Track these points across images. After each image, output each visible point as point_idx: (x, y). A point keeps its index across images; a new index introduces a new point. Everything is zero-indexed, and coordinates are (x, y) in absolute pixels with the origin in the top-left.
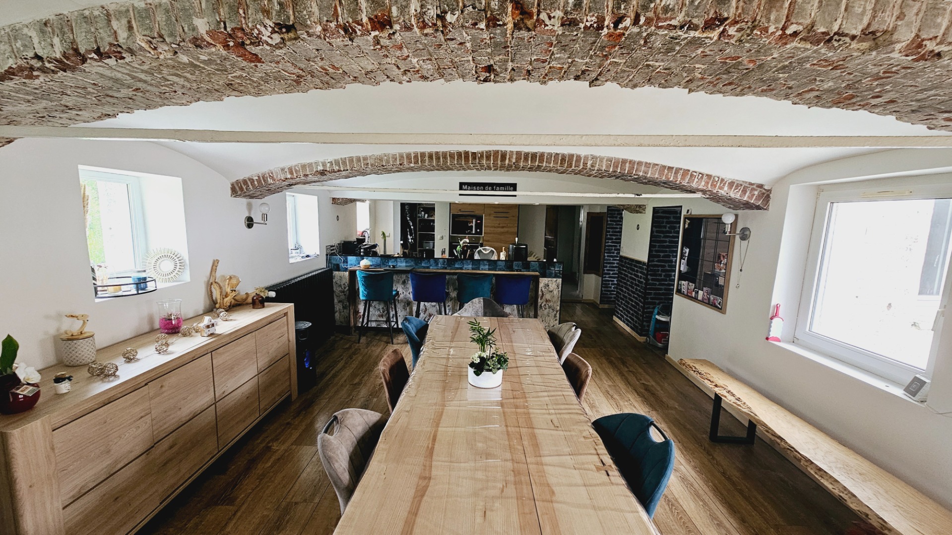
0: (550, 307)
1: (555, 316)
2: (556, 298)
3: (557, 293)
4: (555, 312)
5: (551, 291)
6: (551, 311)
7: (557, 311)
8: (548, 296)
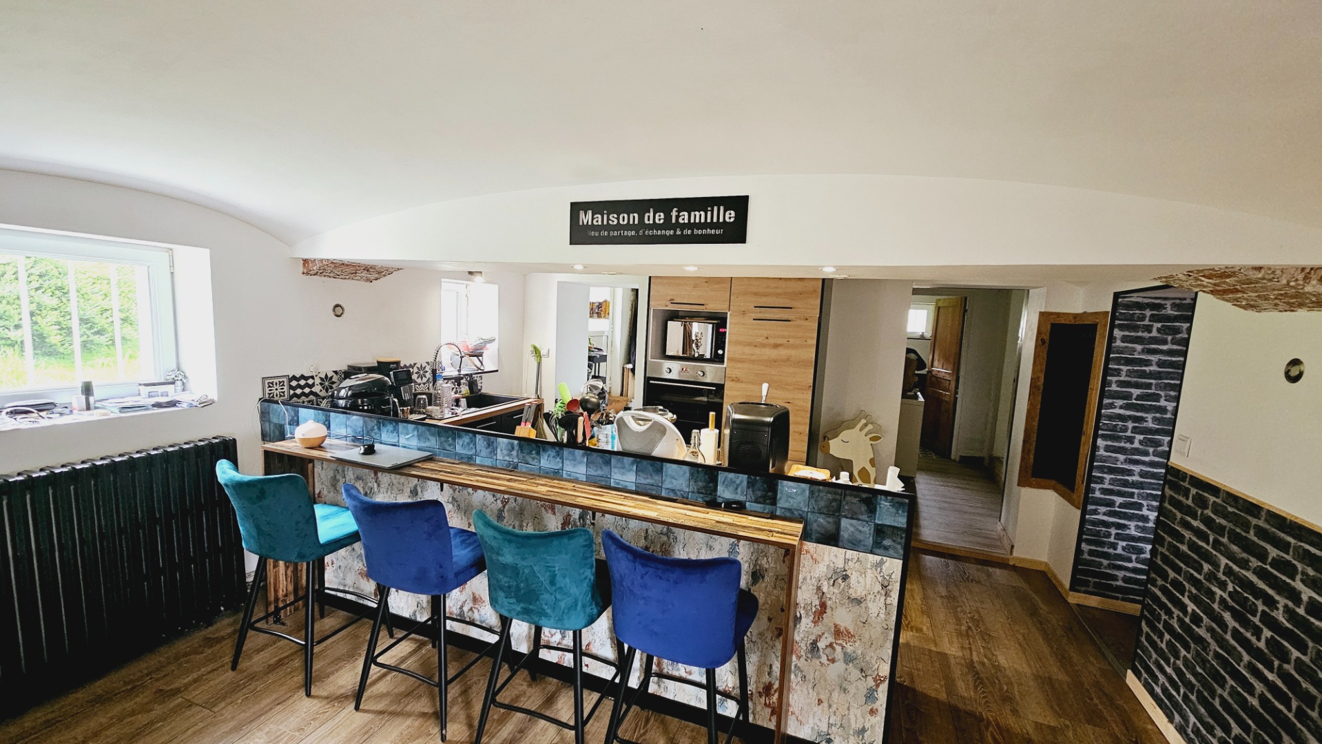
0: (848, 659)
1: (870, 696)
2: (875, 631)
3: (881, 610)
4: (871, 683)
5: (858, 601)
6: (855, 673)
7: (878, 681)
8: (842, 616)
